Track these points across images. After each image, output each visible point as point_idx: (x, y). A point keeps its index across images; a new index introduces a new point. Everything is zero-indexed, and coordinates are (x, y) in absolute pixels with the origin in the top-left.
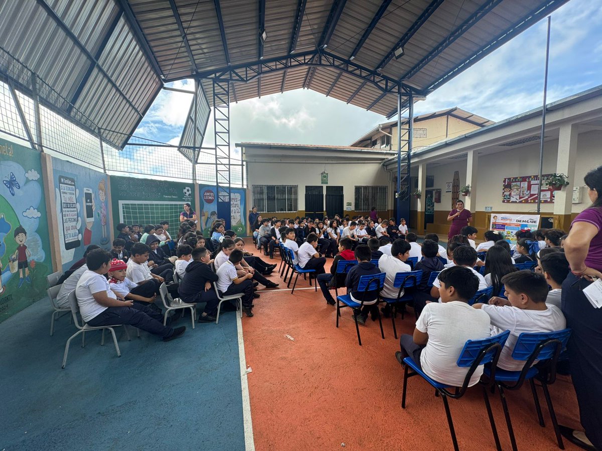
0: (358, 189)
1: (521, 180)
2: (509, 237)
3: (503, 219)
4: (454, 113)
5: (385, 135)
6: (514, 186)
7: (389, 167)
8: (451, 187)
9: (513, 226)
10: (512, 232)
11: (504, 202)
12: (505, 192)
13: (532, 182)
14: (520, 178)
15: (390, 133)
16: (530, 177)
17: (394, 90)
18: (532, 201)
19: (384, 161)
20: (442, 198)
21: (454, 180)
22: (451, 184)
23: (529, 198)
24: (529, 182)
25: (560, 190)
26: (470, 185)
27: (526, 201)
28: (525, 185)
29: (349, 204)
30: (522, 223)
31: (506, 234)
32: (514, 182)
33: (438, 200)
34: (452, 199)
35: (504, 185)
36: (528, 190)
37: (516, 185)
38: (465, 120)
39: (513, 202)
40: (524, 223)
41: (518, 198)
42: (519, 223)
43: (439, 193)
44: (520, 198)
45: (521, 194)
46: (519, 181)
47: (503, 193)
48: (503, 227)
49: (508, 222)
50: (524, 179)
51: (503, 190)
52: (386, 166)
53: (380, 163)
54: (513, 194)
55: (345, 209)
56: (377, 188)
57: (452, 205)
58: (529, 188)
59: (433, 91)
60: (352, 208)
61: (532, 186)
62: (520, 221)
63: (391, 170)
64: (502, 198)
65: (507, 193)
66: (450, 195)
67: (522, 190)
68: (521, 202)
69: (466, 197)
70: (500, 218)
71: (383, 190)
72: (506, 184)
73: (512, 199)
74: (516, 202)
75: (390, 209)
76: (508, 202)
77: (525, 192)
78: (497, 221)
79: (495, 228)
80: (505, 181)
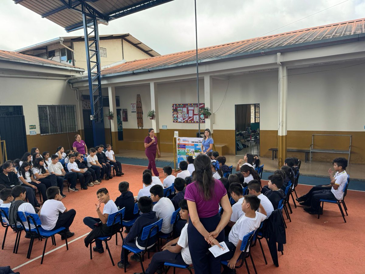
0: (42, 109)
1: (182, 106)
2: (188, 154)
3: (184, 141)
4: (127, 38)
5: (65, 48)
6: (179, 110)
7: (76, 85)
8: (135, 108)
9: (190, 146)
10: (190, 150)
11: (174, 122)
12: (174, 114)
13: (190, 108)
14: (183, 104)
15: (72, 47)
16: (188, 104)
17: (78, 7)
18: (190, 122)
19: (69, 78)
20: (129, 117)
21: (137, 102)
22: (135, 105)
23: (188, 119)
24: (187, 108)
25: (208, 118)
26: (155, 110)
27: (187, 122)
28: (185, 110)
29: (33, 127)
30: (195, 143)
31: (186, 152)
32: (179, 107)
33: (126, 119)
34: (138, 119)
35: (173, 109)
36: (187, 114)
37: (181, 110)
38: (136, 45)
39: (179, 122)
40: (196, 143)
41: (182, 120)
42: (193, 143)
43: (125, 112)
44: (184, 119)
45: (184, 117)
46: (181, 107)
47: (173, 115)
48: (184, 147)
49: (187, 143)
50: (185, 106)
51: (173, 113)
52: (72, 84)
53: (65, 80)
54: (179, 116)
55: (28, 133)
56: (64, 107)
57: (138, 124)
58: (188, 113)
59: (114, 19)
60: (37, 131)
61: (189, 111)
62: (194, 142)
63: (78, 88)
64: (172, 119)
65: (175, 116)
66: (135, 115)
67: (184, 114)
68: (184, 122)
69: (152, 120)
70: (182, 141)
71: (72, 108)
72: (174, 109)
73: (179, 120)
74: (181, 122)
75: (80, 129)
76: (177, 122)
77: (186, 115)
78: (181, 143)
79: (180, 148)
80: (173, 106)
